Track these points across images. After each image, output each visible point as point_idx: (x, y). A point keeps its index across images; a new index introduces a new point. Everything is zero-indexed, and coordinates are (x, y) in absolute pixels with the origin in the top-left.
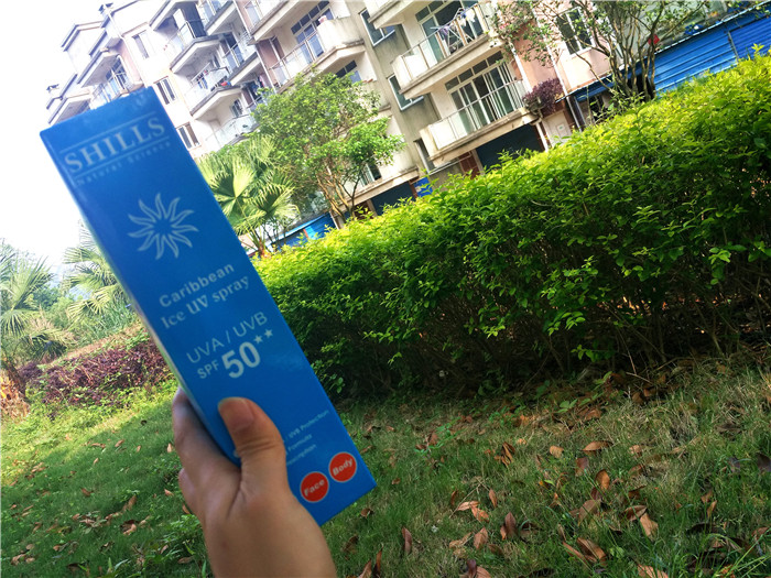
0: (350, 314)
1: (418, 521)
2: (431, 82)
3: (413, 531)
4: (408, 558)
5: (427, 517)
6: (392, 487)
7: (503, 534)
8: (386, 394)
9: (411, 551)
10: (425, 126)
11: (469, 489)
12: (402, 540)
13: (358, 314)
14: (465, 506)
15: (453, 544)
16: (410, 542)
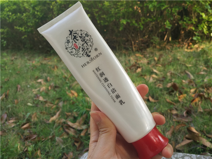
0: (11, 20)
1: (23, 83)
3: (21, 86)
4: (18, 93)
5: (27, 82)
6: (17, 74)
7: (50, 88)
8: (21, 50)
9: (19, 91)
11: (42, 76)
12: (17, 88)
13: (13, 20)
14: (39, 80)
15: (33, 90)
16: (20, 89)
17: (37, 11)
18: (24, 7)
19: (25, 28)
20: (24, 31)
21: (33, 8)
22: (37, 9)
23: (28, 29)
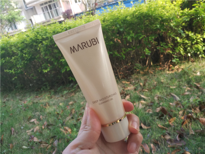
1: (17, 125)
2: (35, 3)
3: (15, 128)
4: (12, 136)
5: (20, 124)
6: (10, 116)
7: (43, 127)
8: (12, 90)
9: (14, 134)
10: (32, 15)
11: (34, 116)
12: (11, 131)
13: (3, 64)
14: (32, 120)
15: (27, 131)
16: (14, 132)
17: (25, 54)
18: (13, 51)
19: (14, 70)
20: (14, 73)
21: (21, 51)
22: (25, 51)
23: (17, 70)
